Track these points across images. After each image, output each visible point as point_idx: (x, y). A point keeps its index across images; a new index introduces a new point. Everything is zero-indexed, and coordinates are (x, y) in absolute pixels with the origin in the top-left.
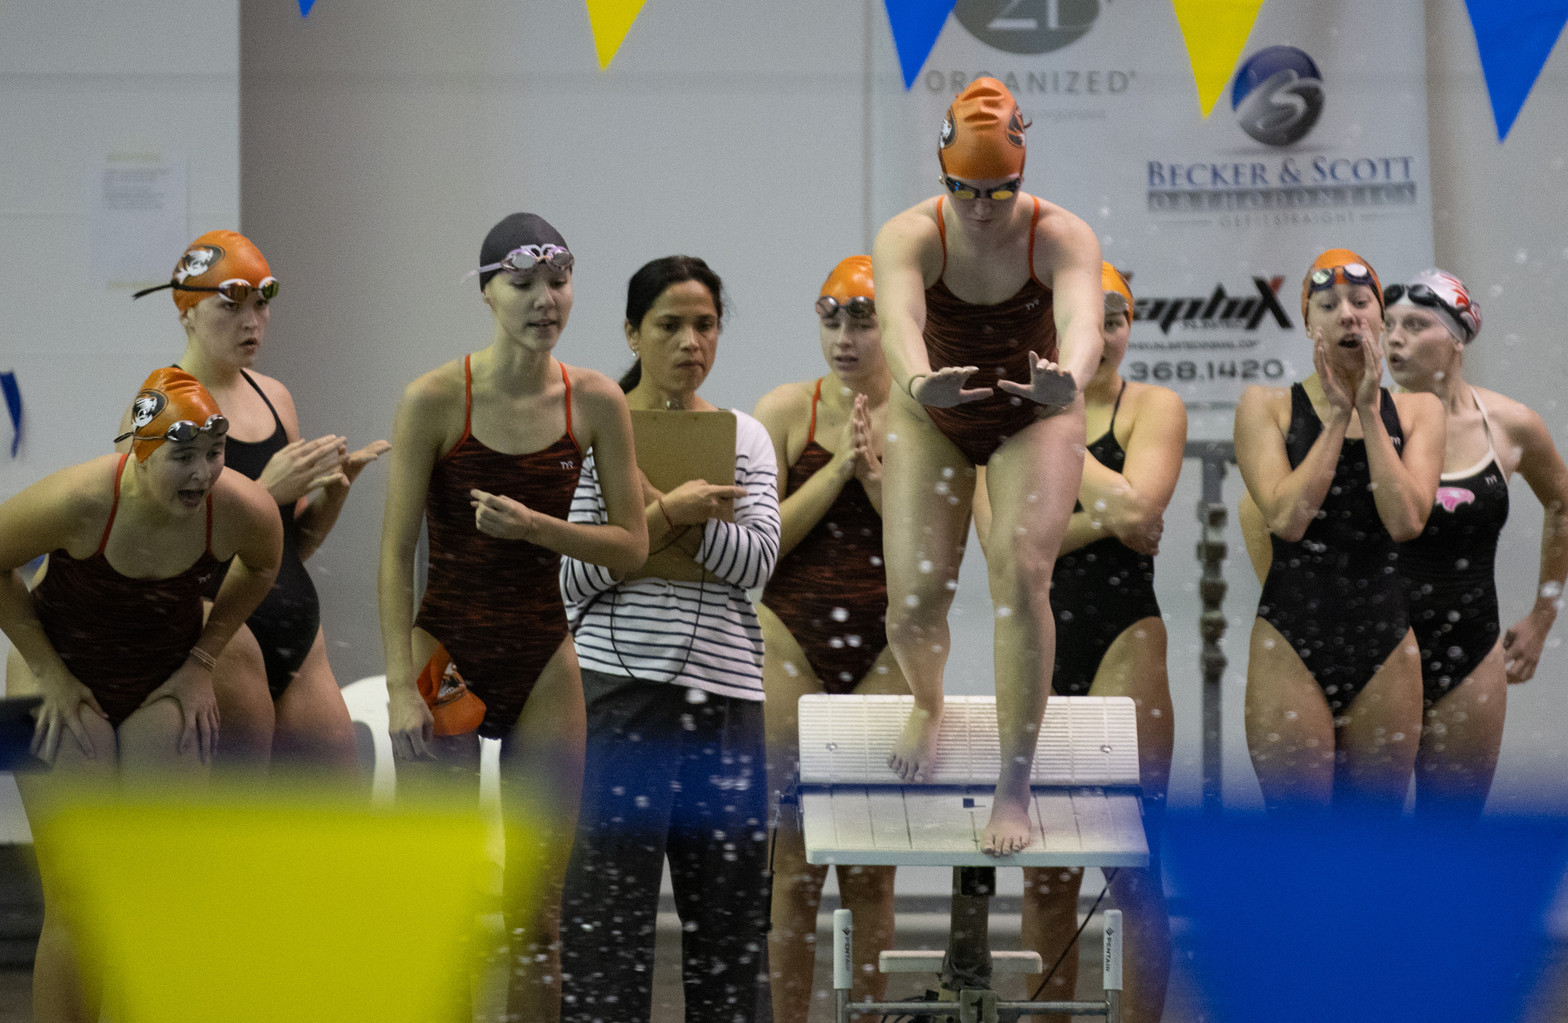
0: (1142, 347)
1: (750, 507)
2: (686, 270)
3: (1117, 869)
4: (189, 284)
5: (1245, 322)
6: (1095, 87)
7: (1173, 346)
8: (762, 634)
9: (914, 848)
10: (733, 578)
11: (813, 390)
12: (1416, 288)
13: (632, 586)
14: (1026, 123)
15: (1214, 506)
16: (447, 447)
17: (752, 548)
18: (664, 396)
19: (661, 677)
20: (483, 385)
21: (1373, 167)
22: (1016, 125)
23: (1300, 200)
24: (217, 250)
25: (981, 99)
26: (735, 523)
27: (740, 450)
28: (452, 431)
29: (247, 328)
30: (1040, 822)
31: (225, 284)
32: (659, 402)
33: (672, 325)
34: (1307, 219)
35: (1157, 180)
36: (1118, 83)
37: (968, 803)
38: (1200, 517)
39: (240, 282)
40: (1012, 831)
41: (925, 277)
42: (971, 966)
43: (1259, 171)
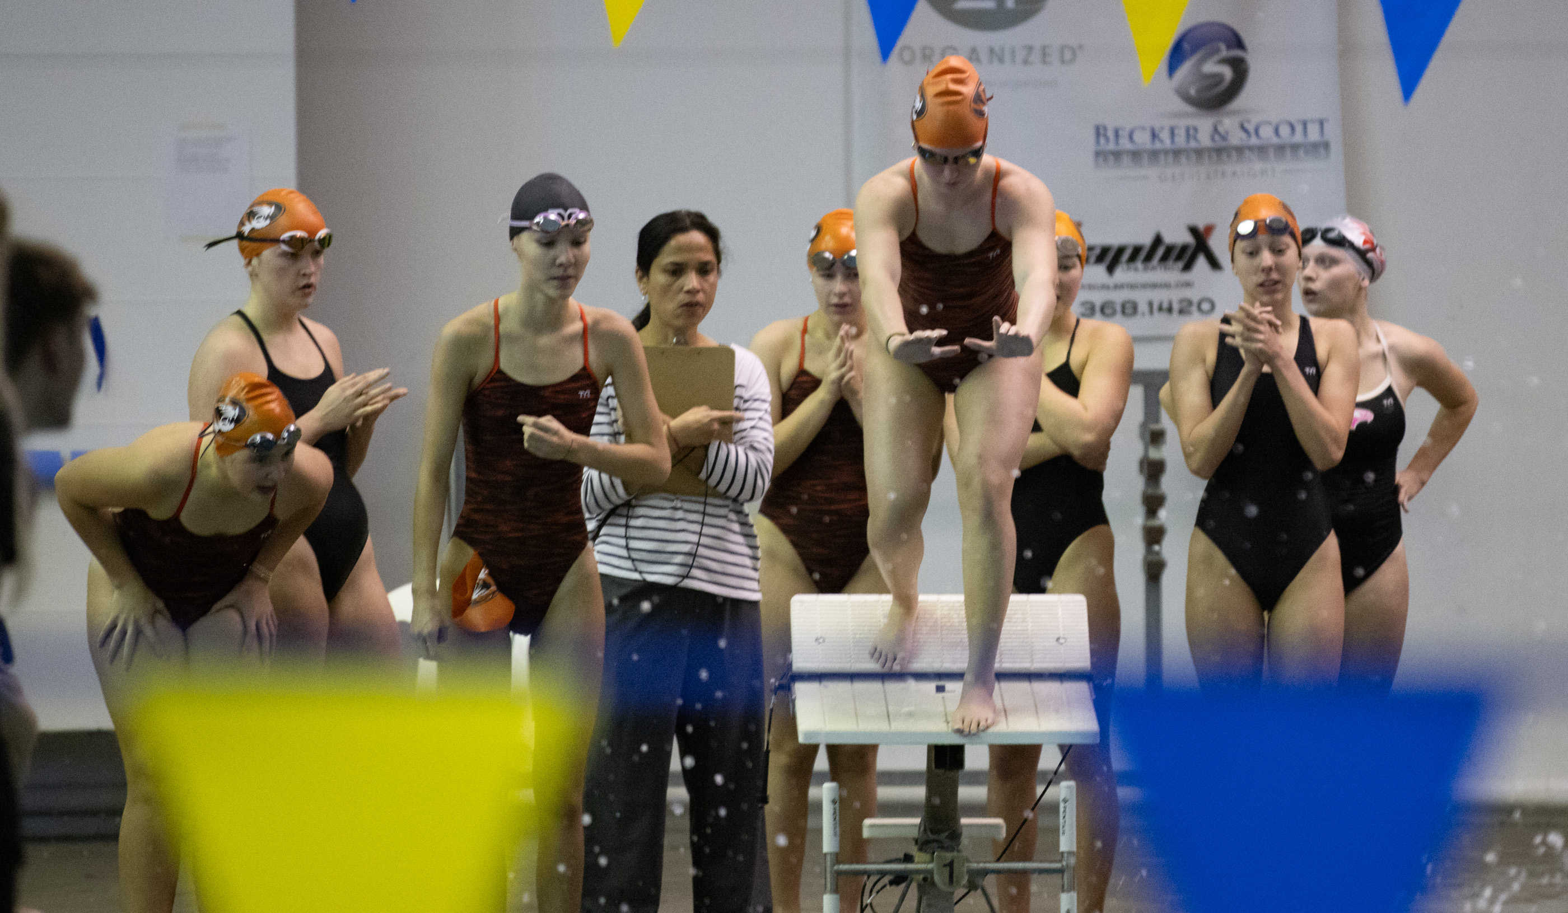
0: (1091, 287)
1: (748, 430)
2: (688, 222)
3: (1071, 746)
4: (255, 235)
5: (1180, 265)
6: (1048, 59)
7: (1118, 287)
8: (758, 542)
9: (893, 728)
10: (733, 492)
11: (801, 326)
12: (1328, 230)
13: (645, 500)
14: (988, 96)
15: (1154, 427)
16: (478, 380)
17: (749, 467)
18: (670, 334)
19: (669, 581)
20: (509, 325)
21: (1293, 128)
22: (979, 99)
23: (1229, 156)
24: (279, 208)
25: (949, 77)
26: (735, 443)
27: (738, 381)
28: (483, 365)
29: (304, 275)
30: (1004, 705)
31: (286, 236)
32: (666, 339)
33: (677, 270)
34: (1234, 174)
35: (1102, 140)
36: (1068, 56)
37: (940, 689)
38: (1142, 435)
39: (299, 234)
40: (978, 712)
41: (900, 232)
42: (943, 831)
43: (1191, 133)
